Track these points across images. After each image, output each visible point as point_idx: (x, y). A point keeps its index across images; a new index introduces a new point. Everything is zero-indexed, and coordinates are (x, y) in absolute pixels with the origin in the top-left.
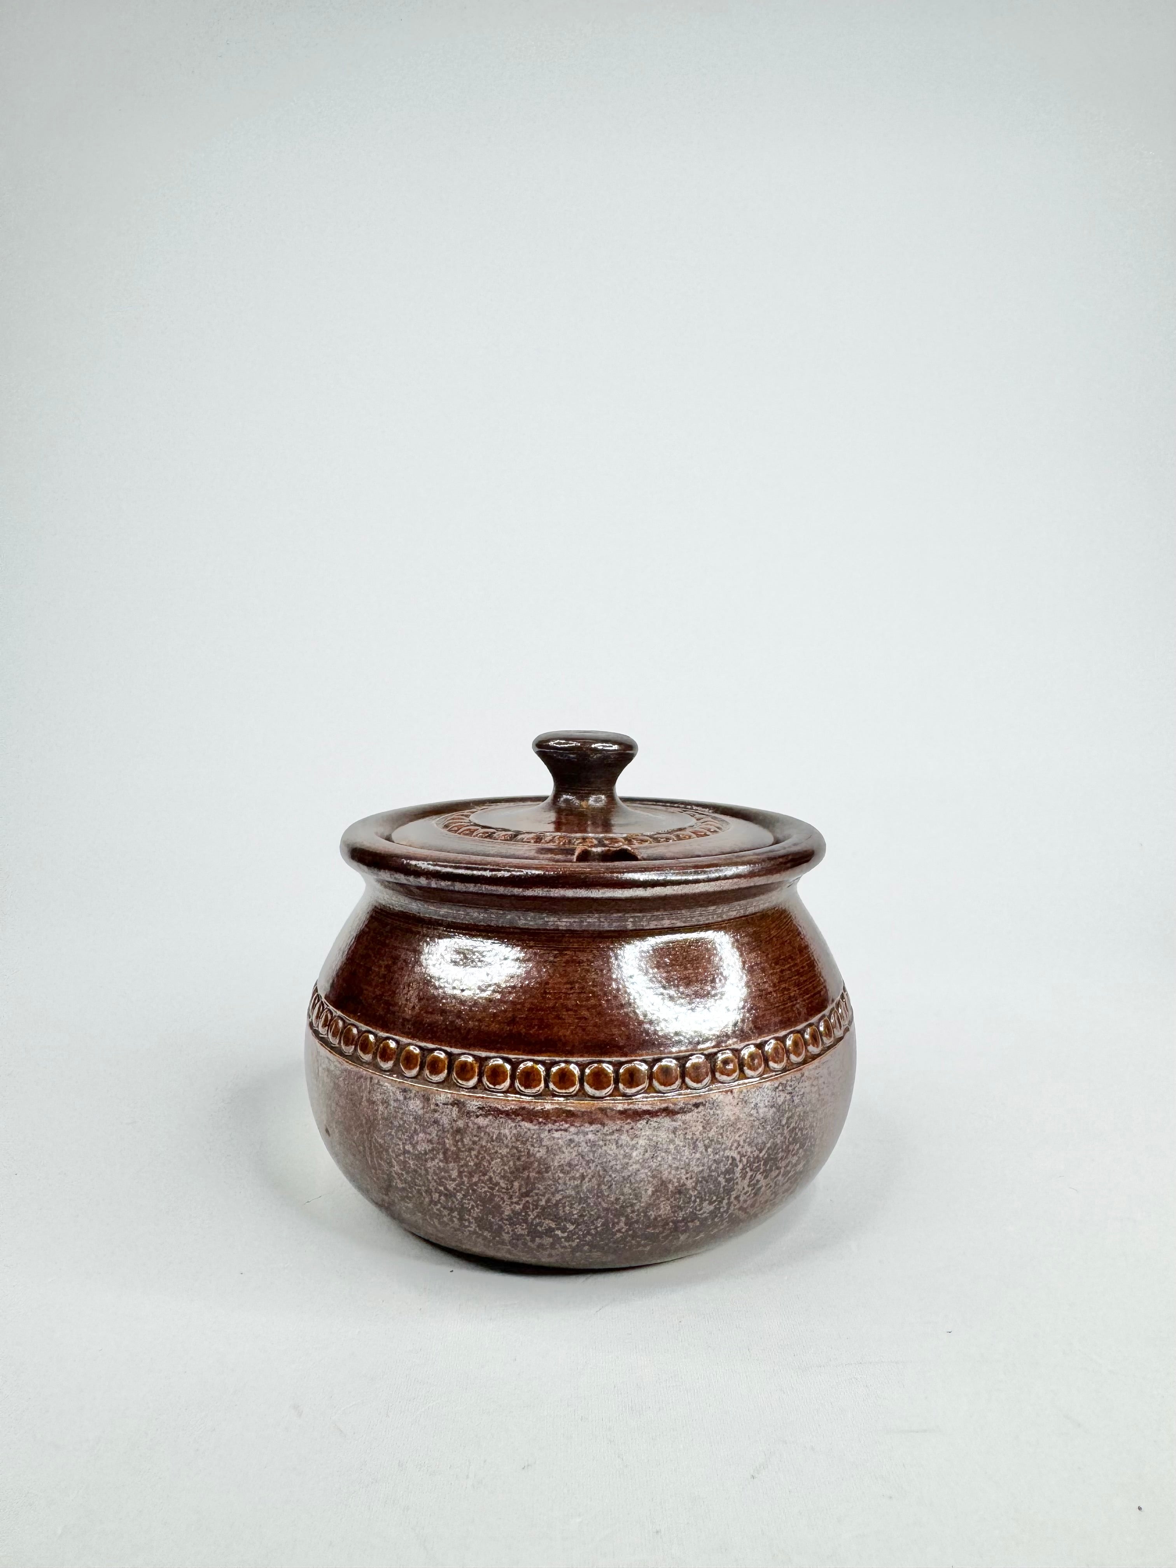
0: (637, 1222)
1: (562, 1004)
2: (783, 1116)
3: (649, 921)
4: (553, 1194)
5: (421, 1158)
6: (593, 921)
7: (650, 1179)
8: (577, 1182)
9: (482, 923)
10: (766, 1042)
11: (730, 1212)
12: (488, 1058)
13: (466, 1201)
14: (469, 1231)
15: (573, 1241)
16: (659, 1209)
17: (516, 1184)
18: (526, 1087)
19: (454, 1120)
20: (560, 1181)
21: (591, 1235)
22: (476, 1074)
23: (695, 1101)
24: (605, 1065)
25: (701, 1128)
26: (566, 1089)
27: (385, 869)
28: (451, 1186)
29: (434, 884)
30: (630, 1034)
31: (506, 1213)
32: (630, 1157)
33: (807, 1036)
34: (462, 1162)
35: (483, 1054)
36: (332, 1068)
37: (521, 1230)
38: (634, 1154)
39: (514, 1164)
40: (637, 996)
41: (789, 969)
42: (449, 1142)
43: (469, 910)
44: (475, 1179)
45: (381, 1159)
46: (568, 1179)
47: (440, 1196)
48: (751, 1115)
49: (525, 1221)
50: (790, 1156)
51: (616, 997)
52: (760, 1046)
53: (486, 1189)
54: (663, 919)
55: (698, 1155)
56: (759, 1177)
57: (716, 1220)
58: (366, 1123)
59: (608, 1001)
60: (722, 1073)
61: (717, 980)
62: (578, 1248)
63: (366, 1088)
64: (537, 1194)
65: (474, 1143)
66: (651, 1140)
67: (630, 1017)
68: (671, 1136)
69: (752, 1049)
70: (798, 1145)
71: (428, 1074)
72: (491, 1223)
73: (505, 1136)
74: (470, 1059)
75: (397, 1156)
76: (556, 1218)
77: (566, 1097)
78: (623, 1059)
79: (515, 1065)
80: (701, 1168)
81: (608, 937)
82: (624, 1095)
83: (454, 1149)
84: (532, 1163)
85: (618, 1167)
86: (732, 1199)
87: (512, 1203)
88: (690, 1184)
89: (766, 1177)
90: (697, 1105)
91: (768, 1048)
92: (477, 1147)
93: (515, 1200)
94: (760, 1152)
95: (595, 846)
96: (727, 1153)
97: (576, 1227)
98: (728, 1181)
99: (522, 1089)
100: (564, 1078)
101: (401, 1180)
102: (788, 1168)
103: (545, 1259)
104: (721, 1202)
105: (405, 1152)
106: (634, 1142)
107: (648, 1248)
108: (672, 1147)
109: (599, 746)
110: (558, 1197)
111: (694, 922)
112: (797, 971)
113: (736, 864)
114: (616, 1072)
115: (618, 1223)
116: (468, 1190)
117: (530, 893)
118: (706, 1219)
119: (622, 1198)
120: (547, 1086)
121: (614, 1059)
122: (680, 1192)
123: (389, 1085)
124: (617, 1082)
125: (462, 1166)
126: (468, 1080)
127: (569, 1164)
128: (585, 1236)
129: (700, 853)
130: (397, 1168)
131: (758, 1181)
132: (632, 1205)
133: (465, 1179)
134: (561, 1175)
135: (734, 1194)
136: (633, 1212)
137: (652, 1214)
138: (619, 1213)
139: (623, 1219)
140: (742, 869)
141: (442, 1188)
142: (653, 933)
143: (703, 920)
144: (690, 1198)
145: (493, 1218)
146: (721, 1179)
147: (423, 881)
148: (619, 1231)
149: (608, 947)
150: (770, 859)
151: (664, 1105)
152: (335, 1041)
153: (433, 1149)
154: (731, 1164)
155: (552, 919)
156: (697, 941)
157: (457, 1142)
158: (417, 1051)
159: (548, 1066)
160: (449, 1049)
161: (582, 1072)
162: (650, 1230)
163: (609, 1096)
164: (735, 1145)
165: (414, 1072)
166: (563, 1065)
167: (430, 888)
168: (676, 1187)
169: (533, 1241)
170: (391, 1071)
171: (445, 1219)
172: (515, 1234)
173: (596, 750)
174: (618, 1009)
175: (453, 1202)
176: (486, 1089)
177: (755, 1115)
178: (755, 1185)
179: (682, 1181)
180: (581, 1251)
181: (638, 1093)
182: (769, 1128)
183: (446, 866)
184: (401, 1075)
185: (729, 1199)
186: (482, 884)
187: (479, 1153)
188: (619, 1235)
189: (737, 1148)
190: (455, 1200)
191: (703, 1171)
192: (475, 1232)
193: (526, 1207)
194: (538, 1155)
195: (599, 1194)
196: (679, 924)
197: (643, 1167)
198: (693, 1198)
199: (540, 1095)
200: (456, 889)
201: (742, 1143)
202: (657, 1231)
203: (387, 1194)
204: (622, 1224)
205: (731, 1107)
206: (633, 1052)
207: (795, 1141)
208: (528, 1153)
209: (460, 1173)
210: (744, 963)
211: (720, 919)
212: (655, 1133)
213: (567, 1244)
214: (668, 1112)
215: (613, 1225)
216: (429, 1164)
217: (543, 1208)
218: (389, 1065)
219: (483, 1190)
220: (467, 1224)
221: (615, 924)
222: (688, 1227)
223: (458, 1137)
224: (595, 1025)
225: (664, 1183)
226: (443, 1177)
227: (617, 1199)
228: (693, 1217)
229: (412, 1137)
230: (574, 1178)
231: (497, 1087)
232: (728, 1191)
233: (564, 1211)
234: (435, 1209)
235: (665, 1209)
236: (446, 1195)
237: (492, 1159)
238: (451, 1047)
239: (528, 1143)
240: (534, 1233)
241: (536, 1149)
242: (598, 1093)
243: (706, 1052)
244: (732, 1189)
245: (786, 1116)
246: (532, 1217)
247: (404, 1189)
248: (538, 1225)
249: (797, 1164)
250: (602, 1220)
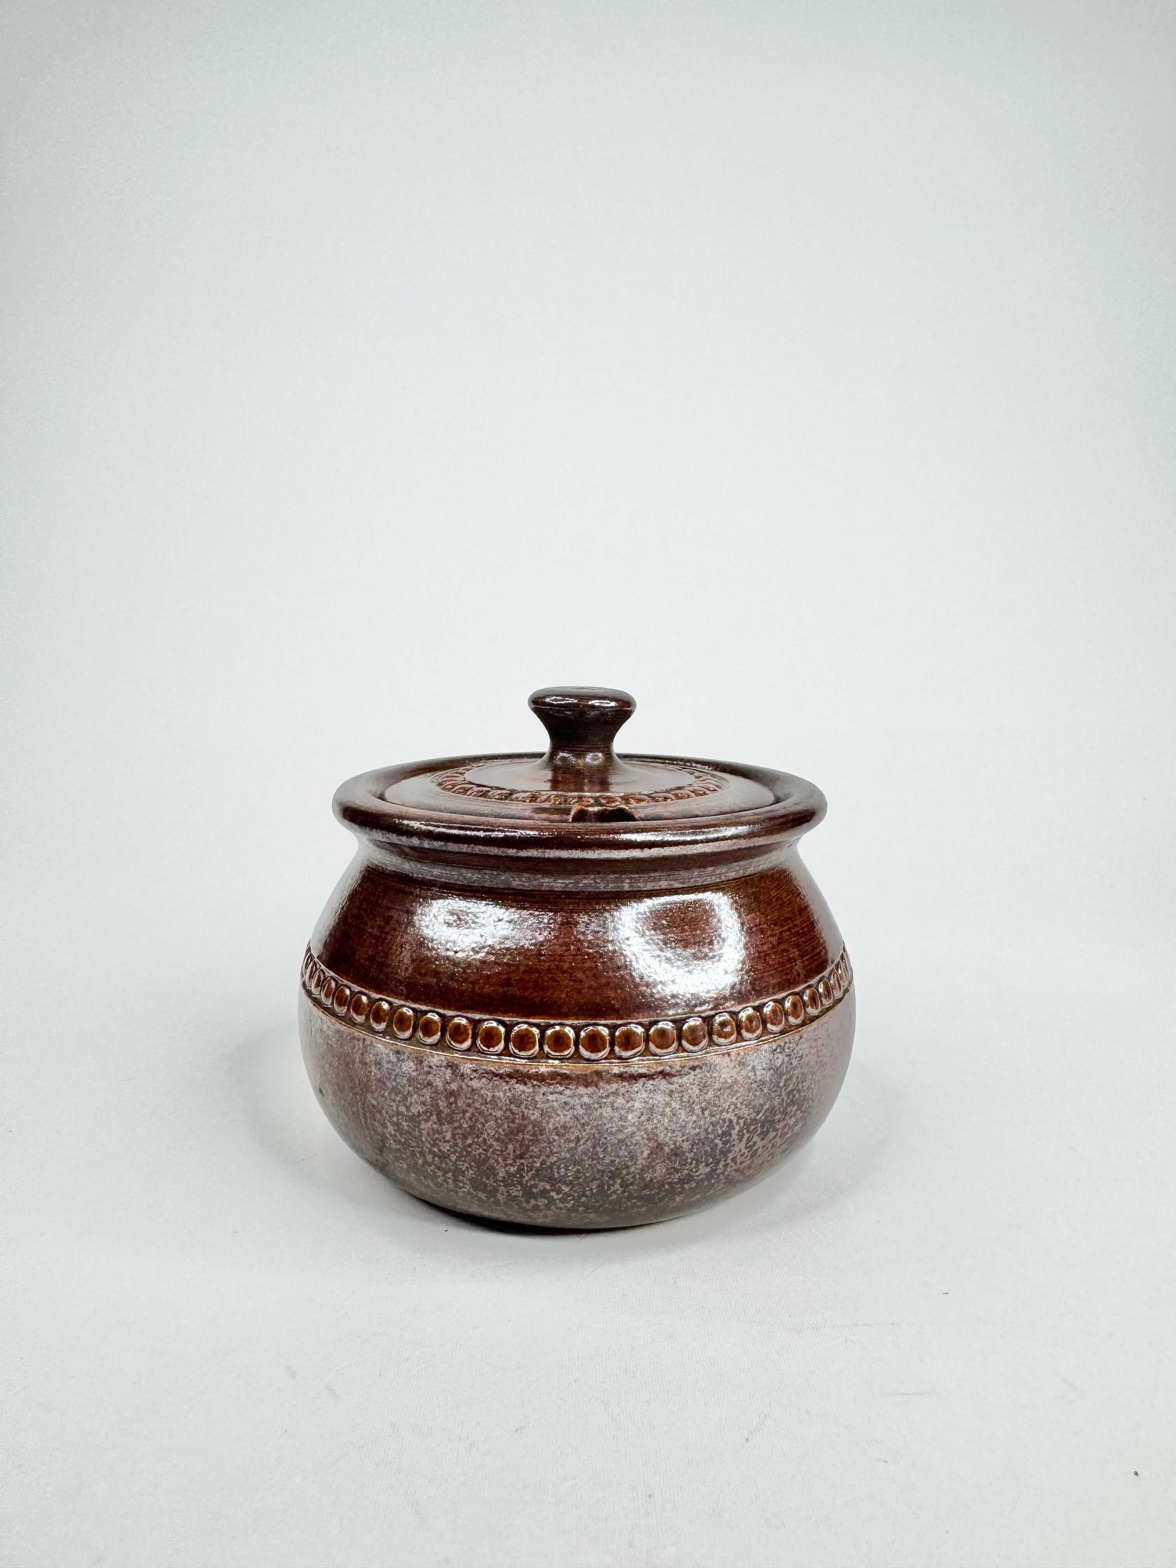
0: (632, 1184)
1: (557, 966)
2: (781, 1078)
3: (646, 882)
4: (548, 1157)
5: (415, 1120)
6: (588, 883)
7: (647, 1142)
8: (572, 1145)
9: (476, 884)
10: (764, 1004)
11: (726, 1173)
12: (481, 1021)
13: (461, 1163)
14: (464, 1192)
15: (568, 1203)
16: (655, 1171)
17: (511, 1147)
18: (520, 1051)
19: (447, 1082)
20: (555, 1144)
21: (586, 1196)
22: (470, 1036)
23: (692, 1063)
24: (600, 1028)
25: (698, 1092)
26: (560, 1051)
27: (377, 829)
28: (446, 1148)
29: (426, 844)
30: (626, 997)
31: (501, 1175)
32: (626, 1119)
33: (806, 998)
34: (456, 1124)
35: (477, 1016)
36: (325, 1029)
37: (516, 1191)
38: (630, 1117)
39: (508, 1127)
40: (633, 958)
41: (789, 930)
42: (442, 1104)
43: (464, 871)
44: (469, 1141)
45: (375, 1120)
46: (562, 1141)
47: (433, 1158)
48: (749, 1078)
49: (520, 1183)
50: (787, 1118)
51: (611, 959)
52: (758, 1009)
53: (481, 1151)
54: (660, 880)
55: (694, 1118)
56: (756, 1138)
57: (713, 1181)
58: (359, 1084)
59: (603, 963)
60: (720, 1036)
61: (715, 942)
62: (573, 1209)
63: (359, 1049)
64: (531, 1157)
65: (469, 1105)
66: (646, 1102)
67: (626, 980)
68: (668, 1099)
69: (750, 1011)
70: (796, 1107)
71: (421, 1036)
72: (486, 1185)
73: (499, 1098)
74: (464, 1022)
75: (391, 1117)
76: (551, 1180)
77: (562, 1060)
78: (619, 1022)
79: (509, 1027)
80: (697, 1130)
81: (605, 899)
82: (620, 1058)
83: (447, 1111)
84: (526, 1126)
85: (614, 1130)
86: (729, 1161)
87: (506, 1165)
88: (686, 1146)
89: (762, 1139)
90: (693, 1068)
91: (767, 1010)
92: (471, 1110)
93: (509, 1162)
94: (757, 1115)
95: (592, 806)
96: (725, 1115)
97: (571, 1189)
98: (725, 1143)
99: (517, 1051)
100: (559, 1041)
101: (395, 1141)
102: (786, 1130)
103: (539, 1220)
104: (718, 1163)
105: (398, 1113)
106: (629, 1105)
107: (644, 1209)
108: (668, 1110)
109: (596, 703)
110: (554, 1159)
111: (692, 883)
112: (798, 931)
113: (736, 824)
114: (612, 1035)
115: (613, 1185)
116: (461, 1152)
117: (524, 854)
118: (702, 1180)
119: (617, 1160)
120: (541, 1048)
121: (609, 1022)
122: (676, 1155)
123: (382, 1047)
124: (612, 1044)
125: (456, 1128)
126: (462, 1042)
127: (565, 1127)
128: (580, 1197)
129: (698, 813)
130: (391, 1129)
131: (755, 1143)
132: (628, 1167)
133: (459, 1141)
134: (556, 1138)
135: (731, 1156)
136: (628, 1174)
137: (648, 1176)
138: (614, 1176)
139: (619, 1181)
140: (742, 829)
141: (436, 1150)
142: (651, 894)
143: (700, 882)
144: (686, 1160)
145: (488, 1179)
146: (717, 1141)
147: (415, 842)
148: (615, 1192)
149: (604, 909)
150: (771, 819)
151: (660, 1069)
152: (328, 1002)
153: (426, 1111)
154: (728, 1127)
155: (547, 880)
156: (695, 902)
157: (451, 1104)
158: (410, 1013)
159: (543, 1029)
160: (441, 1011)
161: (577, 1034)
162: (647, 1192)
163: (605, 1059)
164: (733, 1107)
165: (407, 1034)
166: (558, 1028)
167: (423, 848)
168: (672, 1150)
169: (528, 1202)
170: (384, 1033)
171: (439, 1180)
172: (510, 1195)
173: (593, 707)
174: (614, 971)
175: (447, 1164)
176: (479, 1052)
177: (753, 1077)
178: (751, 1147)
179: (678, 1144)
180: (577, 1211)
181: (634, 1056)
182: (766, 1090)
183: (438, 826)
184: (394, 1037)
185: (725, 1161)
186: (476, 844)
187: (473, 1115)
188: (614, 1197)
189: (734, 1111)
190: (449, 1161)
191: (699, 1133)
192: (469, 1193)
193: (520, 1170)
194: (533, 1118)
195: (594, 1157)
196: (677, 885)
197: (639, 1129)
198: (689, 1161)
199: (535, 1058)
200: (449, 849)
201: (739, 1105)
202: (653, 1192)
203: (382, 1156)
204: (617, 1186)
205: (728, 1070)
206: (629, 1016)
207: (793, 1103)
208: (523, 1116)
209: (454, 1135)
210: (743, 924)
211: (718, 880)
212: (651, 1095)
213: (561, 1205)
214: (664, 1074)
215: (608, 1186)
216: (423, 1126)
217: (537, 1170)
218: (382, 1026)
219: (478, 1152)
220: (461, 1185)
221: (611, 885)
222: (683, 1189)
223: (452, 1099)
224: (590, 987)
225: (660, 1146)
226: (437, 1139)
227: (612, 1161)
228: (690, 1178)
229: (405, 1099)
230: (568, 1141)
231: (491, 1049)
232: (725, 1153)
233: (558, 1173)
234: (429, 1170)
235: (660, 1170)
236: (439, 1157)
237: (487, 1121)
238: (444, 1009)
239: (523, 1107)
240: (529, 1194)
241: (531, 1112)
242: (593, 1056)
243: (703, 1015)
244: (729, 1151)
245: (784, 1078)
246: (527, 1178)
247: (398, 1150)
248: (532, 1186)
249: (795, 1125)
250: (598, 1182)
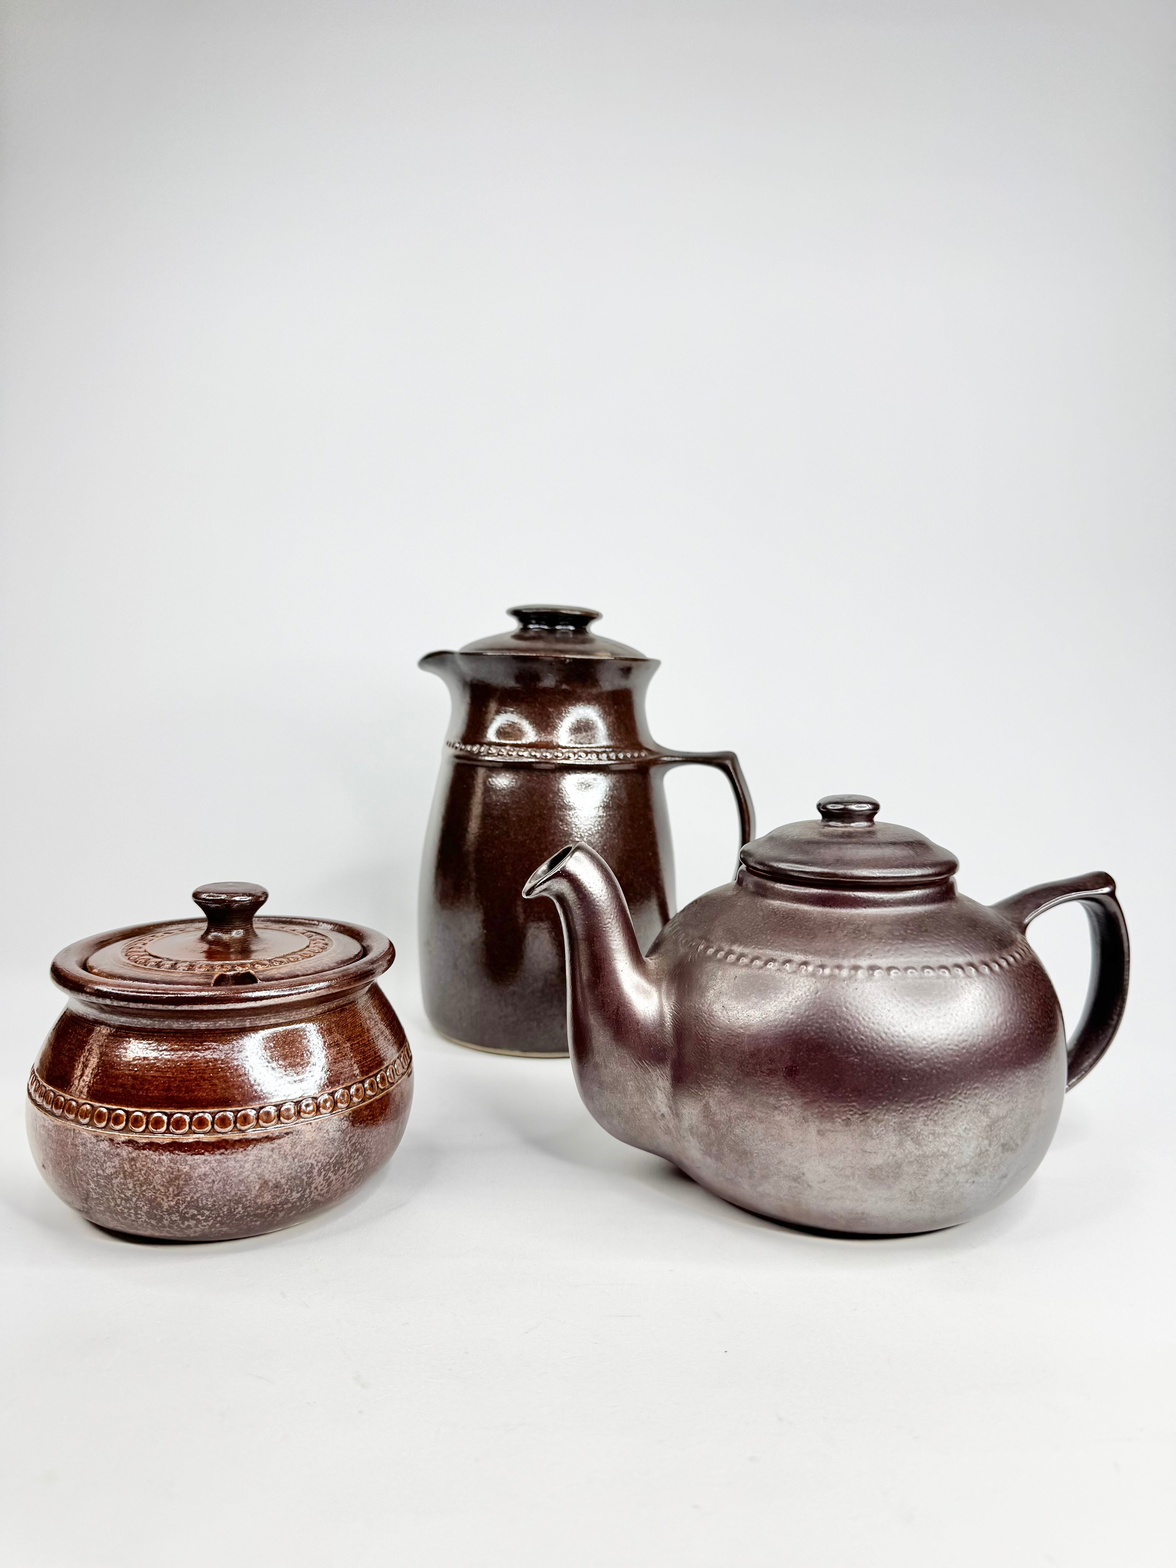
0: (249, 1207)
1: (201, 1076)
2: (346, 1136)
3: (260, 1020)
4: (195, 1194)
5: (109, 1178)
6: (222, 1024)
7: (257, 1180)
8: (210, 1185)
9: (149, 1027)
10: (336, 1091)
11: (312, 1197)
12: (152, 1113)
13: (139, 1202)
14: (142, 1221)
15: (209, 1222)
16: (263, 1198)
17: (171, 1189)
18: (176, 1130)
19: (130, 1153)
20: (199, 1185)
21: (221, 1217)
22: (145, 1123)
23: (286, 1131)
24: (228, 1113)
25: (290, 1147)
26: (202, 1129)
27: (82, 993)
28: (129, 1193)
29: (115, 1003)
30: (245, 1093)
31: (165, 1207)
32: (244, 1167)
33: (366, 1085)
34: (136, 1178)
35: (149, 1111)
36: (47, 1124)
37: (175, 1217)
38: (246, 1165)
39: (169, 1177)
40: (250, 1069)
41: (358, 1043)
42: (127, 1166)
43: (140, 1019)
44: (144, 1188)
45: (82, 1181)
46: (204, 1183)
47: (121, 1201)
48: (325, 1137)
49: (178, 1212)
50: (352, 1160)
51: (236, 1070)
52: (332, 1094)
53: (152, 1193)
54: (270, 1019)
55: (288, 1164)
56: (330, 1174)
57: (303, 1202)
58: (71, 1159)
59: (231, 1073)
60: (305, 1113)
61: (305, 1055)
62: (213, 1226)
63: (71, 1136)
64: (184, 1194)
65: (143, 1166)
66: (257, 1156)
67: (245, 1083)
68: (270, 1153)
69: (326, 1096)
70: (358, 1153)
71: (113, 1125)
72: (156, 1215)
73: (163, 1160)
74: (140, 1114)
75: (92, 1178)
76: (198, 1208)
77: (204, 1133)
78: (240, 1109)
79: (169, 1116)
80: (290, 1171)
81: (233, 1033)
82: (240, 1130)
83: (129, 1170)
84: (180, 1176)
85: (236, 1174)
86: (313, 1189)
87: (169, 1201)
88: (283, 1181)
89: (335, 1175)
90: (287, 1134)
91: (337, 1095)
92: (145, 1169)
93: (170, 1199)
94: (331, 1159)
95: (230, 971)
96: (308, 1161)
97: (211, 1213)
98: (309, 1178)
99: (174, 1130)
100: (202, 1123)
101: (95, 1193)
102: (352, 1168)
103: (191, 1234)
104: (305, 1191)
105: (98, 1175)
106: (246, 1158)
107: (258, 1223)
108: (271, 1160)
109: (237, 899)
110: (198, 1195)
111: (292, 1019)
112: (365, 1043)
113: (319, 982)
114: (236, 1117)
115: (237, 1208)
116: (139, 1196)
117: (179, 1008)
118: (295, 1202)
119: (239, 1192)
120: (190, 1128)
121: (234, 1109)
122: (277, 1187)
123: (86, 1133)
124: (235, 1123)
125: (136, 1181)
126: (138, 1127)
127: (205, 1175)
128: (216, 1218)
129: (299, 973)
130: (93, 1185)
131: (330, 1177)
132: (246, 1196)
133: (138, 1189)
134: (200, 1181)
135: (313, 1186)
136: (247, 1201)
137: (259, 1201)
138: (238, 1202)
139: (241, 1205)
140: (322, 984)
141: (123, 1196)
142: (263, 1028)
143: (297, 1017)
144: (284, 1190)
145: (157, 1211)
146: (304, 1177)
147: (108, 1002)
148: (238, 1213)
149: (232, 1039)
150: (344, 976)
151: (266, 1135)
152: (49, 1107)
153: (116, 1172)
154: (311, 1168)
155: (195, 1023)
156: (293, 1030)
157: (132, 1166)
158: (105, 1111)
159: (191, 1116)
160: (126, 1109)
161: (214, 1118)
162: (259, 1211)
163: (231, 1131)
164: (313, 1155)
165: (103, 1124)
166: (201, 1115)
167: (113, 1006)
168: (274, 1184)
169: (183, 1223)
170: (88, 1125)
171: (125, 1215)
172: (172, 1220)
173: (236, 901)
174: (238, 1077)
175: (130, 1204)
176: (151, 1133)
177: (327, 1137)
178: (327, 1180)
179: (278, 1180)
180: (215, 1227)
181: (249, 1129)
182: (336, 1144)
183: (124, 991)
184: (94, 1126)
185: (310, 1189)
186: (148, 1003)
187: (146, 1171)
188: (238, 1216)
189: (314, 1158)
190: (131, 1202)
191: (291, 1173)
192: (145, 1221)
193: (177, 1203)
194: (185, 1170)
195: (224, 1192)
196: (281, 1021)
197: (252, 1173)
198: (286, 1190)
199: (186, 1133)
200: (131, 1006)
201: (317, 1154)
202: (263, 1211)
203: (87, 1204)
204: (240, 1209)
205: (310, 1133)
206: (246, 1104)
207: (356, 1151)
208: (178, 1170)
209: (134, 1185)
210: (325, 1042)
211: (310, 1016)
212: (260, 1152)
213: (205, 1224)
214: (269, 1139)
215: (235, 1209)
216: (114, 1181)
217: (189, 1203)
218: (87, 1120)
219: (150, 1194)
220: (140, 1216)
221: (237, 1024)
222: (283, 1208)
223: (133, 1163)
224: (222, 1088)
225: (266, 1182)
226: (123, 1189)
227: (236, 1194)
228: (287, 1201)
229: (102, 1165)
230: (207, 1183)
231: (158, 1130)
232: (309, 1185)
233: (202, 1203)
234: (119, 1209)
235: (267, 1197)
236: (125, 1200)
237: (155, 1175)
238: (128, 1107)
239: (178, 1164)
240: (184, 1218)
241: (183, 1167)
242: (223, 1130)
243: (295, 1101)
244: (312, 1183)
245: (349, 1136)
246: (182, 1208)
247: (97, 1198)
248: (185, 1213)
249: (357, 1165)
250: (227, 1207)
